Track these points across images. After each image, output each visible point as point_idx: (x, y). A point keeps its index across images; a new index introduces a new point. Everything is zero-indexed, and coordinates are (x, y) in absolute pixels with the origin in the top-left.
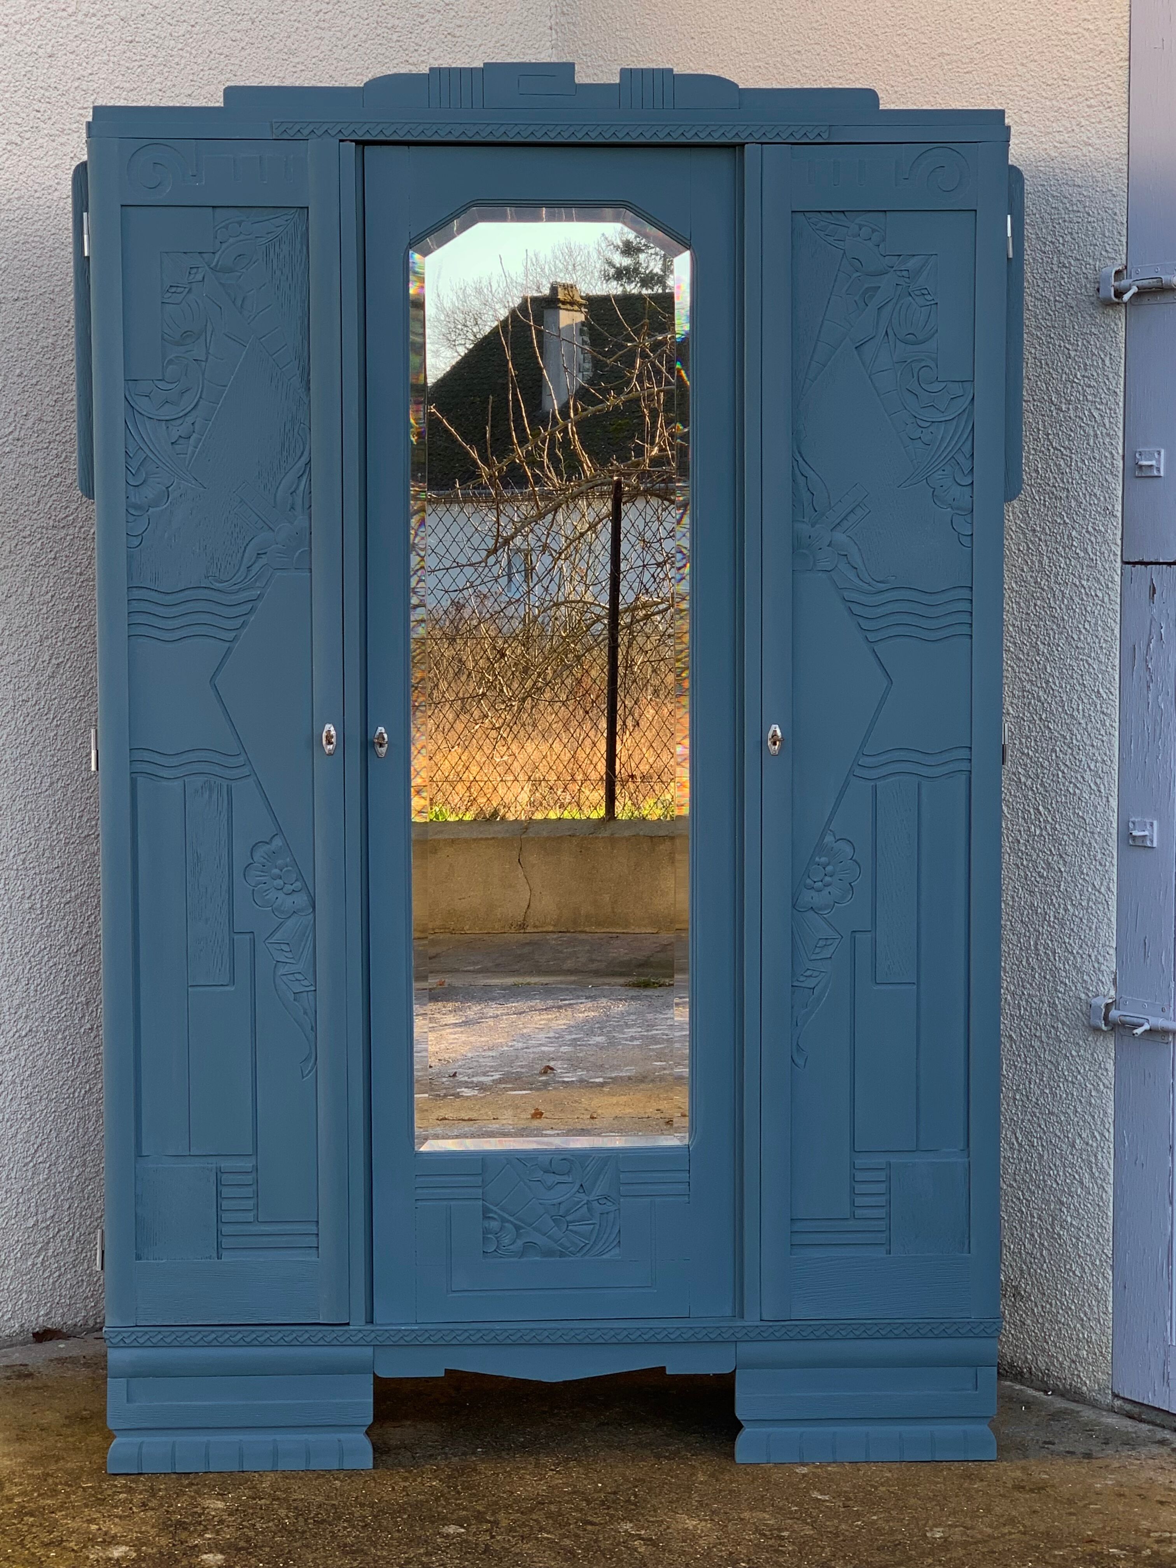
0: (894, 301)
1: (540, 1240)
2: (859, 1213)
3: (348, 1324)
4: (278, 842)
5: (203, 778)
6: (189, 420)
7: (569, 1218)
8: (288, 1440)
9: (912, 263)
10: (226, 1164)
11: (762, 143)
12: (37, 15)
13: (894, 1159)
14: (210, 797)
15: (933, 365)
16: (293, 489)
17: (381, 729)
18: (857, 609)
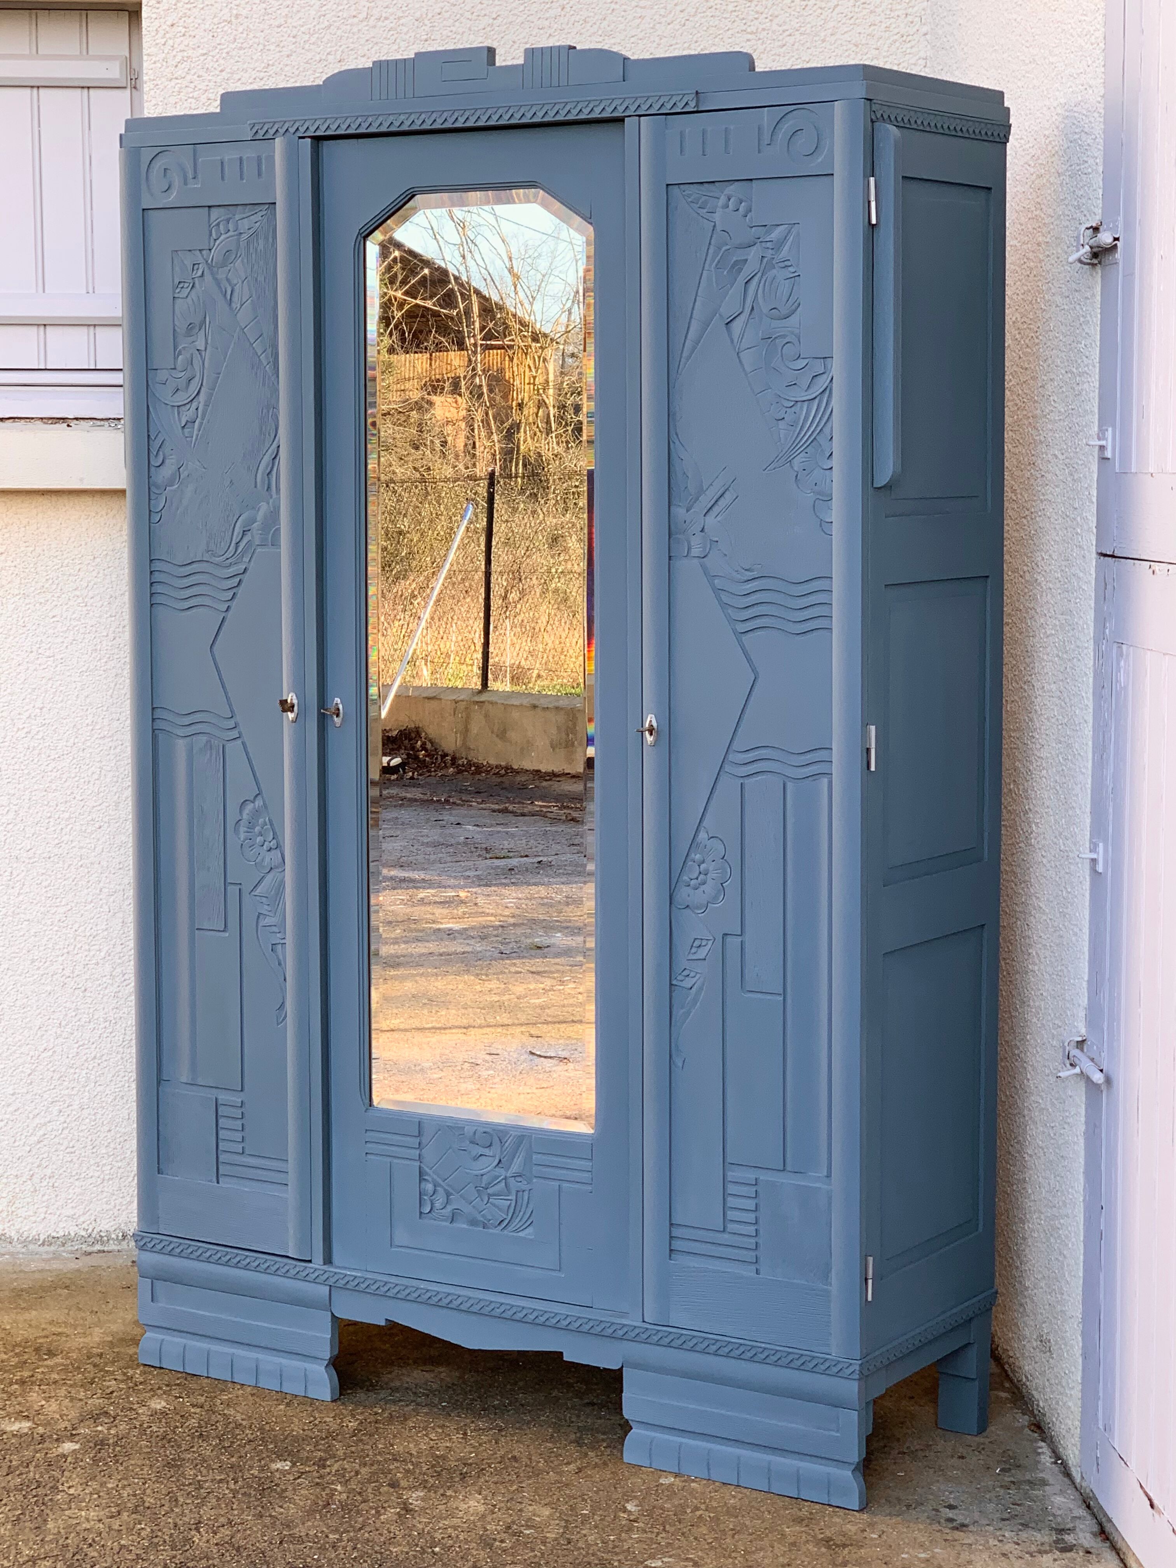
0: (759, 275)
1: (467, 1209)
2: (731, 1227)
3: (310, 1261)
4: (259, 802)
5: (204, 738)
6: (194, 405)
7: (490, 1191)
8: (270, 1361)
9: (775, 234)
10: (223, 1097)
11: (640, 116)
12: (326, 24)
13: (764, 1176)
14: (211, 756)
15: (796, 342)
16: (268, 471)
17: (337, 700)
18: (725, 598)
